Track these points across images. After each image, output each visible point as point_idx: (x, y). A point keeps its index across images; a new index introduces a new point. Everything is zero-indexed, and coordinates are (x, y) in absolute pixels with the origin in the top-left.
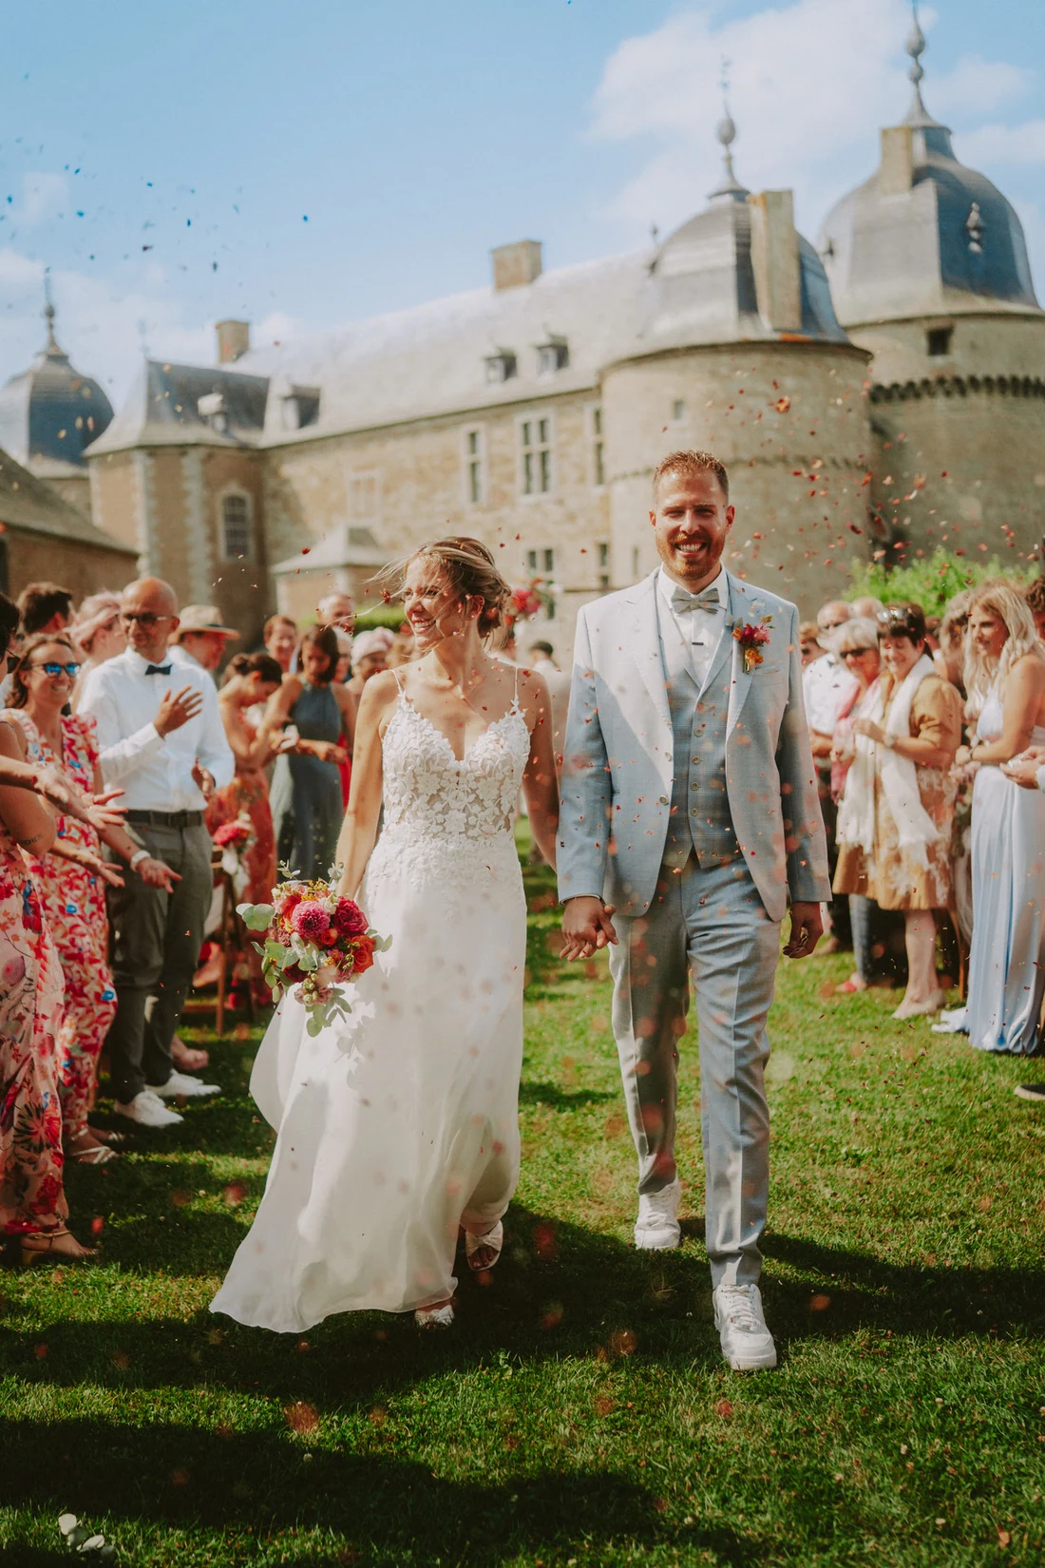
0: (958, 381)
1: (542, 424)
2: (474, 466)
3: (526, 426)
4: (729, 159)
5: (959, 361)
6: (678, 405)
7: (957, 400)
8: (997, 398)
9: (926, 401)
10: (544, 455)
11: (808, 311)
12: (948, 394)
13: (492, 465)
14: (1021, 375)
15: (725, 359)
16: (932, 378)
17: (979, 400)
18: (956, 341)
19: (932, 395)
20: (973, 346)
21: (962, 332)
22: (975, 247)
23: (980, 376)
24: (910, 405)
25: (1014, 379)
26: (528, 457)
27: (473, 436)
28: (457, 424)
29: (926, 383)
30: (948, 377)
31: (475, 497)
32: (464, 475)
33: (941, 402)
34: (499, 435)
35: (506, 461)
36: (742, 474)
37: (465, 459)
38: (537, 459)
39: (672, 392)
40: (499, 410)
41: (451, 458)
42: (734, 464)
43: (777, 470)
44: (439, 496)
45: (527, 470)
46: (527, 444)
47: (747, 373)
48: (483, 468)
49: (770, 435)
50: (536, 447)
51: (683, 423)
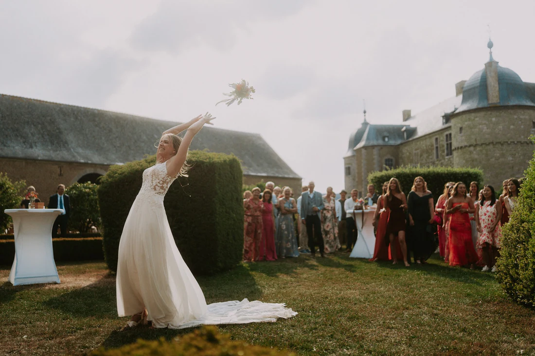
1: (450, 134)
2: (437, 148)
3: (447, 135)
4: (491, 53)
6: (461, 129)
10: (451, 144)
11: (503, 97)
13: (440, 148)
15: (473, 115)
26: (447, 144)
27: (437, 139)
28: (433, 136)
31: (437, 157)
32: (435, 151)
34: (442, 138)
35: (443, 146)
36: (478, 149)
37: (435, 146)
38: (449, 145)
39: (460, 125)
40: (441, 131)
41: (432, 146)
42: (476, 146)
43: (491, 146)
44: (430, 157)
45: (447, 149)
46: (447, 141)
47: (478, 118)
48: (439, 148)
49: (487, 136)
50: (449, 142)
51: (462, 134)
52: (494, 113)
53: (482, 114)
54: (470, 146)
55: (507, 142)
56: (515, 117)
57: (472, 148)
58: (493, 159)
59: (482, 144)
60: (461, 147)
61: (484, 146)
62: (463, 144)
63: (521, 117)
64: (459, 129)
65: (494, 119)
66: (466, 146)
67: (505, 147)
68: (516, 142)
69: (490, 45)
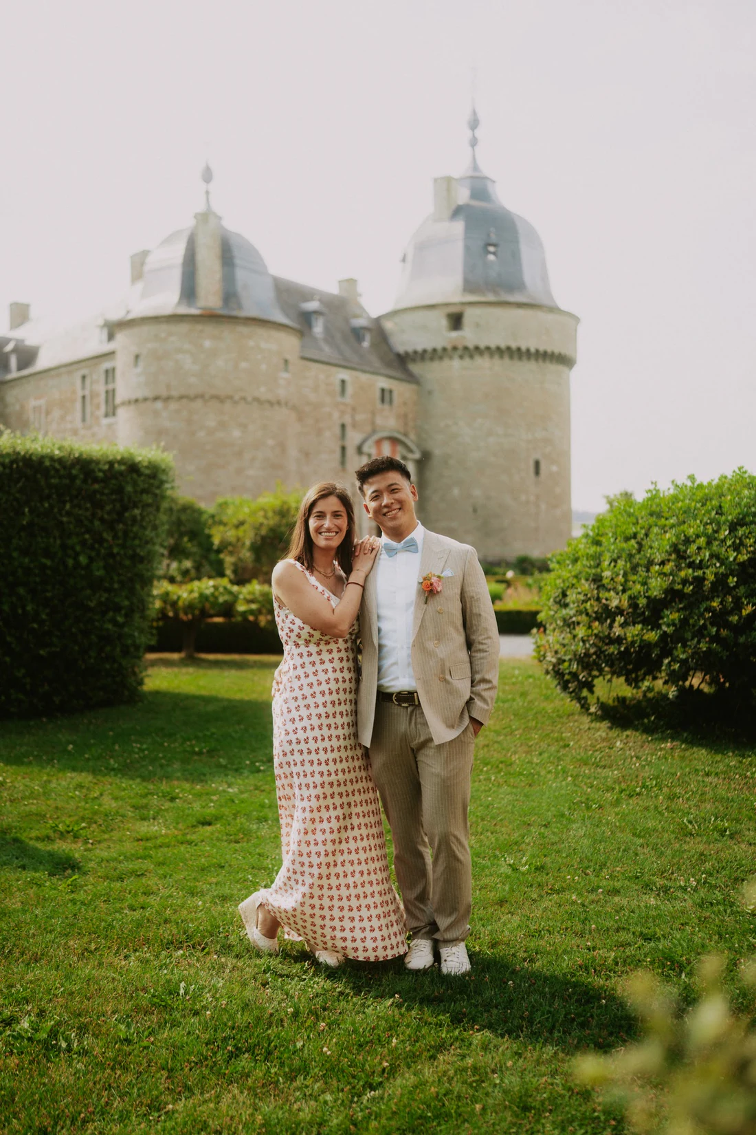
0: (466, 348)
1: (114, 369)
2: (84, 397)
3: (107, 371)
4: (207, 193)
5: (468, 335)
6: (137, 357)
7: (467, 361)
8: (497, 360)
9: (446, 362)
10: (114, 390)
11: (230, 296)
12: (461, 357)
13: (92, 398)
14: (514, 346)
15: (164, 328)
16: (449, 347)
17: (483, 362)
18: (467, 320)
19: (451, 358)
20: (478, 325)
21: (470, 315)
22: (491, 257)
23: (482, 345)
24: (436, 365)
25: (509, 348)
26: (107, 392)
27: (84, 377)
29: (444, 349)
30: (460, 346)
31: (84, 420)
32: (78, 405)
33: (456, 363)
34: (95, 377)
35: (98, 395)
36: (173, 406)
37: (80, 393)
38: (110, 394)
39: (134, 349)
40: (96, 360)
41: (74, 392)
42: (168, 399)
43: (198, 404)
44: (69, 418)
45: (107, 402)
46: (107, 382)
47: (177, 336)
48: (88, 399)
49: (193, 380)
50: (110, 387)
51: (139, 370)
52: (210, 329)
53: (184, 328)
54: (156, 399)
55: (231, 397)
56: (251, 343)
57: (159, 405)
58: (202, 434)
59: (181, 397)
60: (137, 401)
61: (184, 401)
62: (140, 394)
63: (263, 345)
64: (132, 358)
65: (207, 344)
66: (145, 399)
67: (228, 406)
68: (249, 399)
69: (208, 176)
